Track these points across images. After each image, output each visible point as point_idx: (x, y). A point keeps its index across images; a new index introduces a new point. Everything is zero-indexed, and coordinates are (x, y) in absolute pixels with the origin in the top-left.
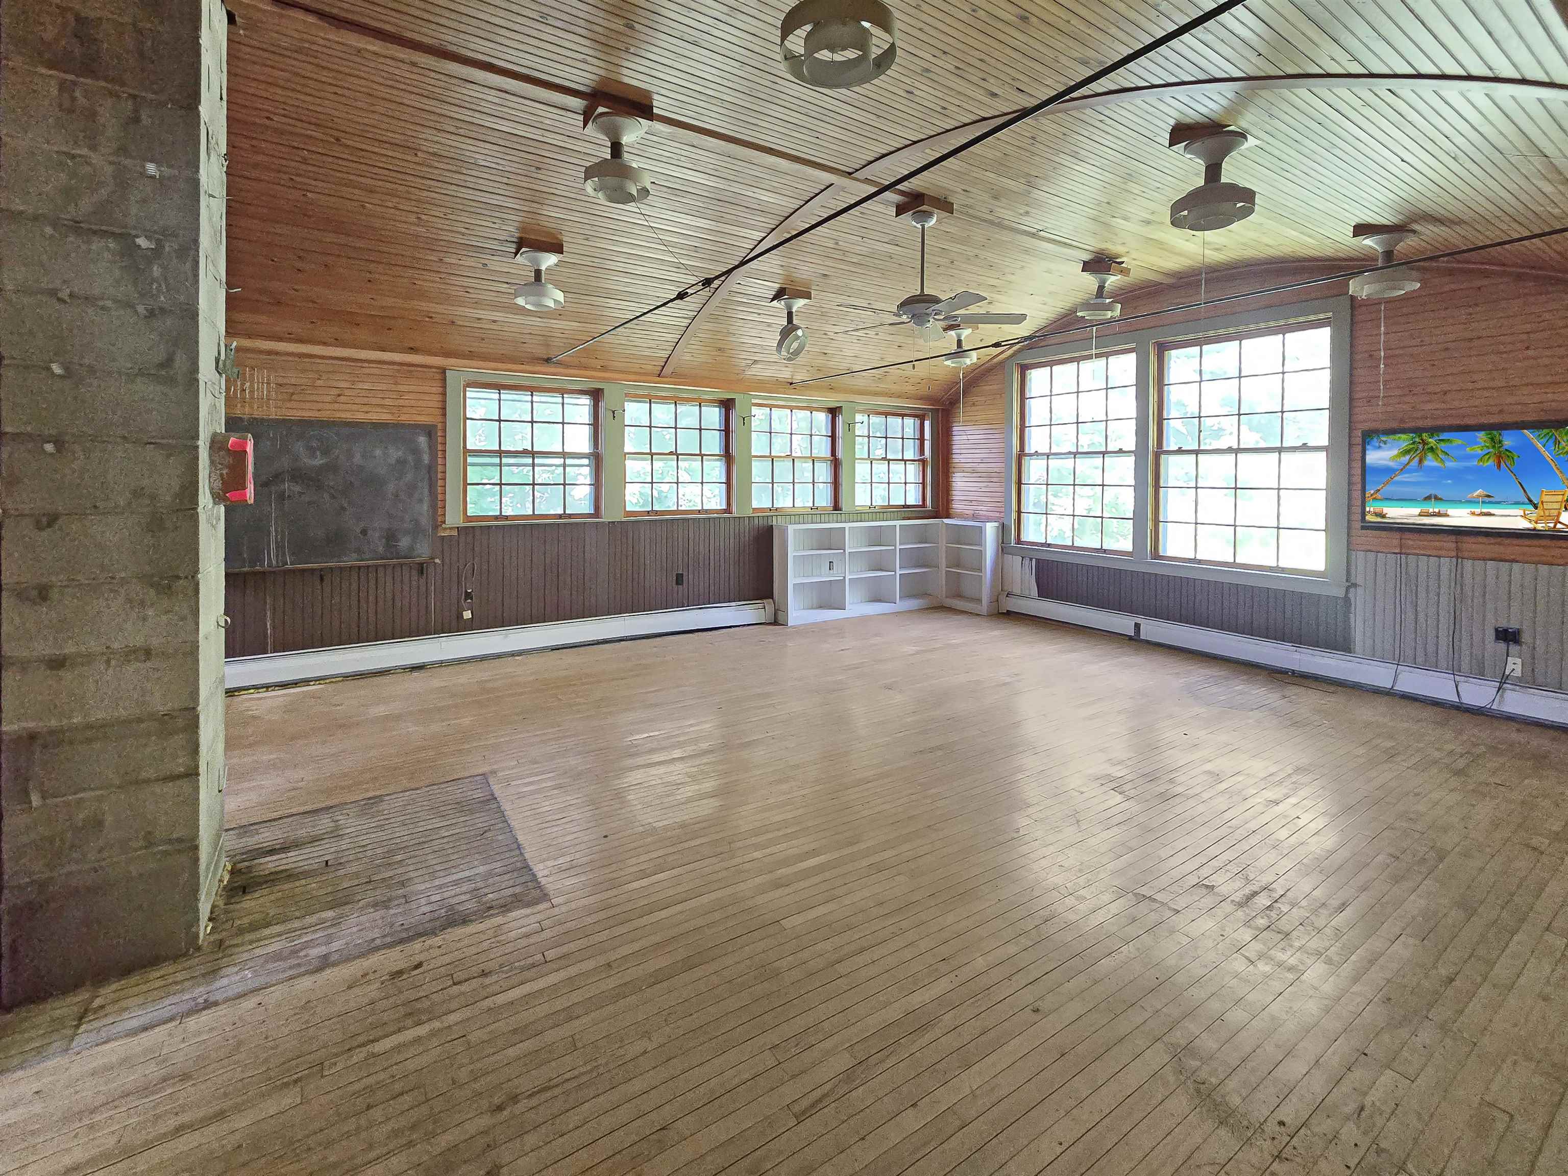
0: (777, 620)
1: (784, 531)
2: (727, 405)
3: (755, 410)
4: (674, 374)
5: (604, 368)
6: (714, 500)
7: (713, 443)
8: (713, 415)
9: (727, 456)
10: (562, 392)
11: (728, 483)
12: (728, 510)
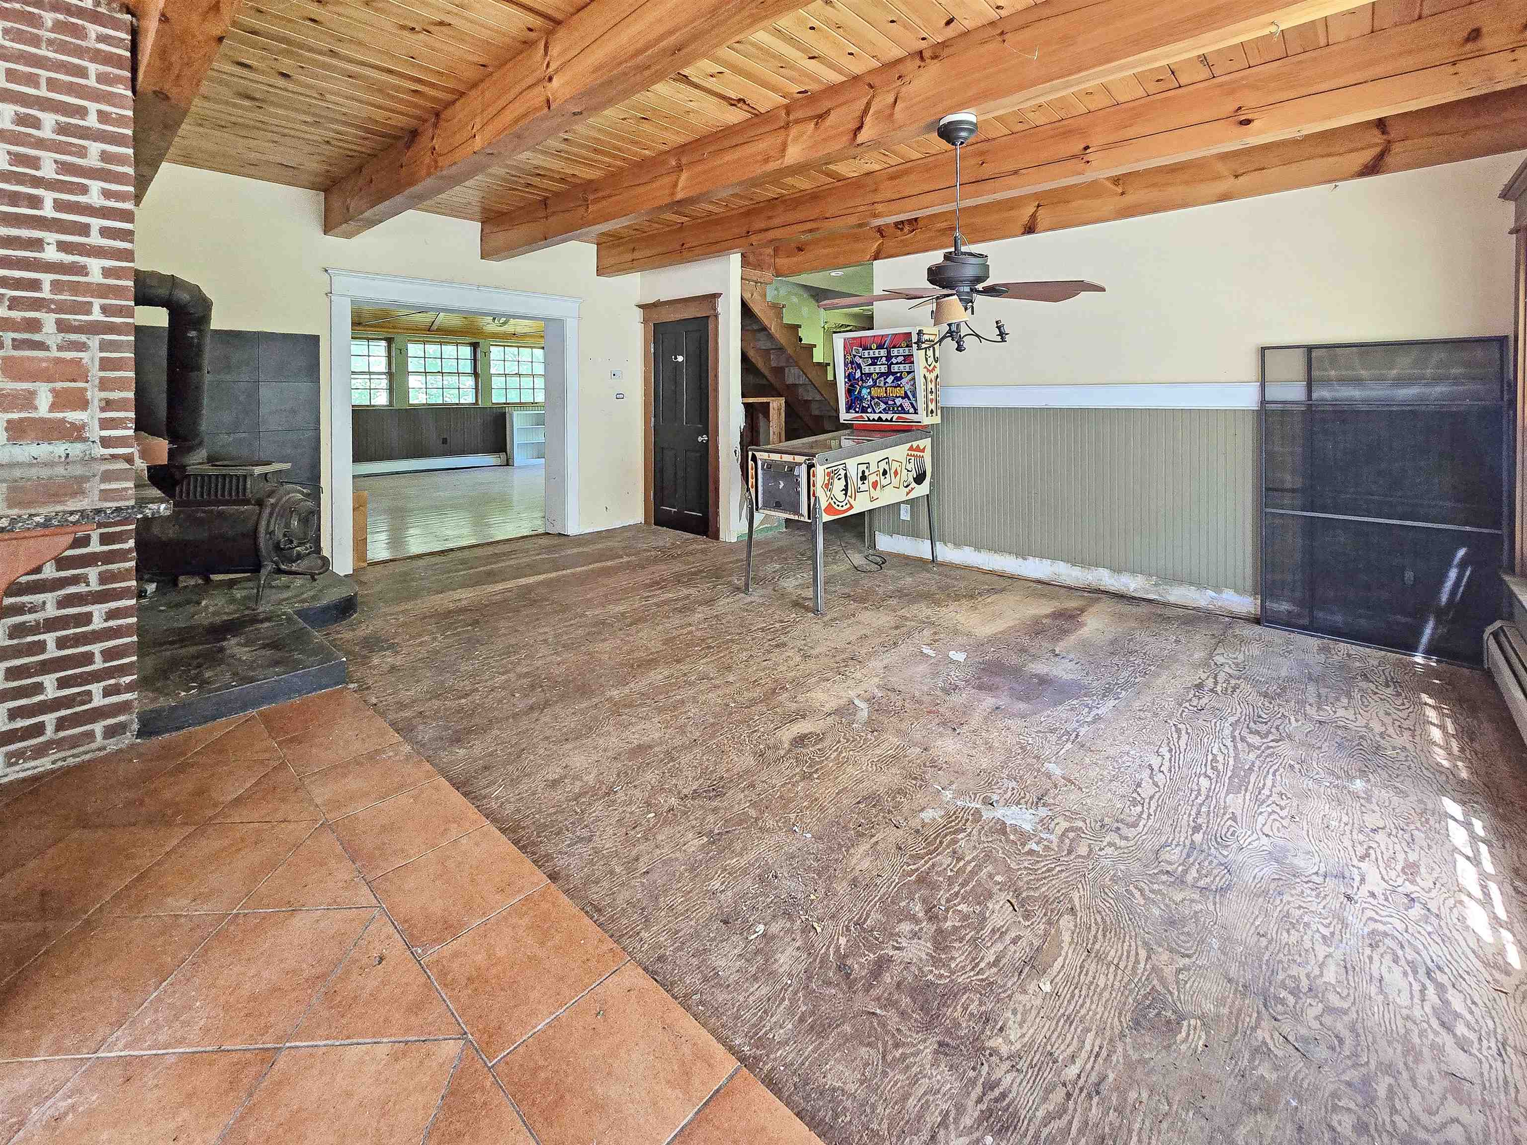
0: (508, 463)
1: (511, 415)
2: (475, 346)
3: (492, 348)
4: (438, 330)
5: (394, 328)
6: (468, 398)
7: (467, 366)
8: (466, 351)
9: (475, 374)
10: (368, 339)
11: (476, 388)
12: (477, 402)
